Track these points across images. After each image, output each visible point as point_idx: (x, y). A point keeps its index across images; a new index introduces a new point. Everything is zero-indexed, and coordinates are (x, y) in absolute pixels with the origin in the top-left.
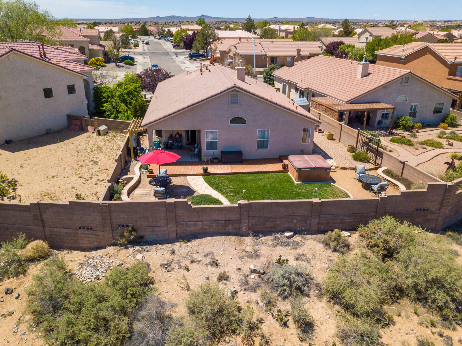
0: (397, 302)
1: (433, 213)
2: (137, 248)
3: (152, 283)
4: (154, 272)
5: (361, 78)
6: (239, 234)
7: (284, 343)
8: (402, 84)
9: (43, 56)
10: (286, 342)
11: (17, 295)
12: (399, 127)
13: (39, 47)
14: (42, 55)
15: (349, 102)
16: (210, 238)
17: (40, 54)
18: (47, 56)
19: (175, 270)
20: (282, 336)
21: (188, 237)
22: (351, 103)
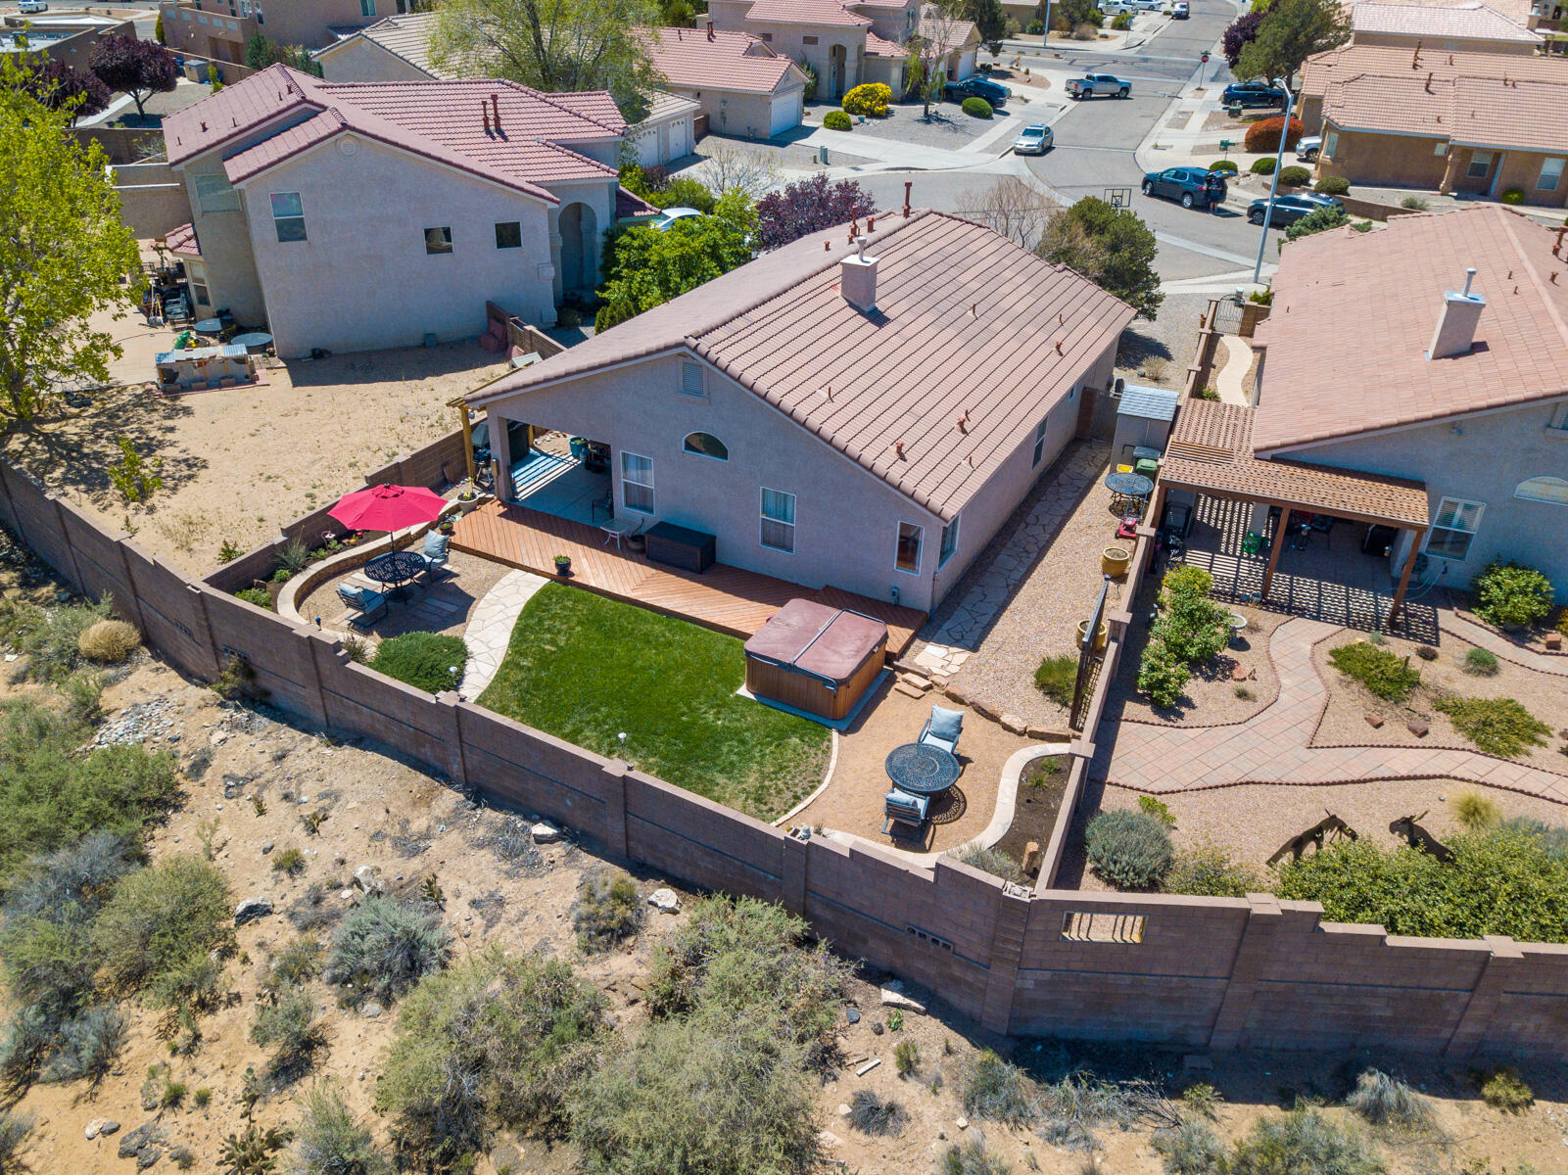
0: (548, 1141)
1: (969, 964)
2: (242, 716)
3: (177, 808)
4: (203, 785)
5: (1435, 358)
7: (214, 1073)
9: (492, 128)
10: (222, 1073)
13: (484, 103)
14: (491, 123)
15: (1268, 455)
16: (377, 756)
17: (486, 120)
18: (503, 128)
19: (242, 800)
20: (229, 1055)
22: (1275, 459)
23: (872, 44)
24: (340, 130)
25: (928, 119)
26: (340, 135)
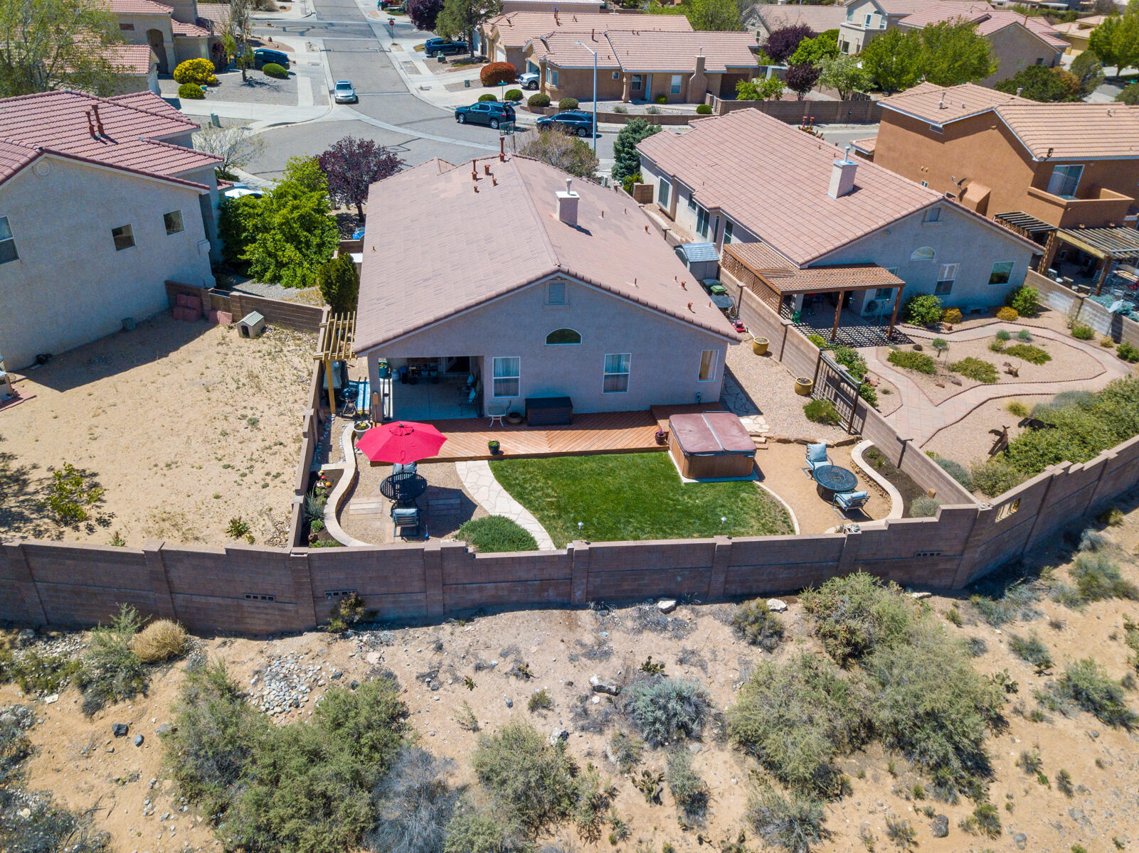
0: (860, 749)
2: (366, 637)
3: (405, 715)
4: (406, 691)
5: (839, 197)
6: (568, 604)
7: (654, 833)
8: (925, 224)
9: (97, 134)
10: (658, 832)
11: (139, 739)
12: (912, 318)
13: (88, 114)
14: (96, 129)
15: (806, 266)
17: (92, 128)
18: (106, 132)
19: (446, 686)
20: (650, 820)
21: (467, 613)
23: (177, 28)
24: (39, 155)
25: (250, 83)
26: (40, 158)
